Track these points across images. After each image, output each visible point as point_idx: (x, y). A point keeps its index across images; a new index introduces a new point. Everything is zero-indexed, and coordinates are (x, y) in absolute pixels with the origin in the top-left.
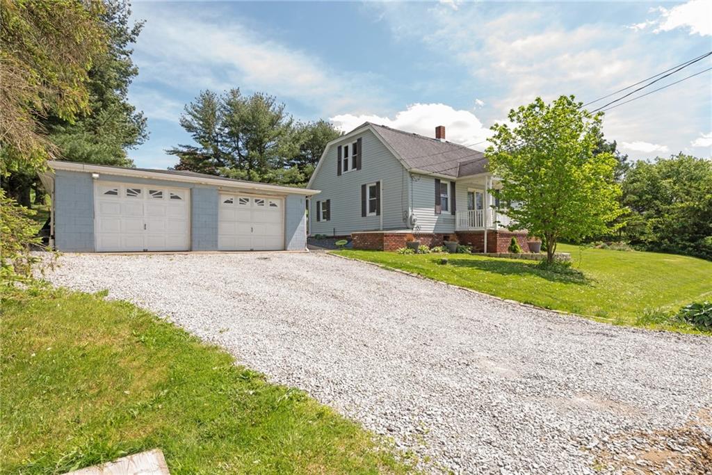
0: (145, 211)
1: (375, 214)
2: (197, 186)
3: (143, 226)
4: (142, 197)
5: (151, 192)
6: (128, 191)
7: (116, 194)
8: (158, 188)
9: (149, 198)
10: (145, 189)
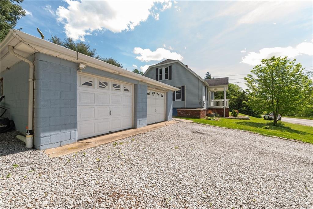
0: (110, 100)
1: (180, 100)
2: (140, 83)
3: (108, 112)
4: (109, 89)
5: (114, 85)
6: (100, 83)
7: (91, 85)
8: (117, 83)
9: (112, 90)
10: (110, 82)
